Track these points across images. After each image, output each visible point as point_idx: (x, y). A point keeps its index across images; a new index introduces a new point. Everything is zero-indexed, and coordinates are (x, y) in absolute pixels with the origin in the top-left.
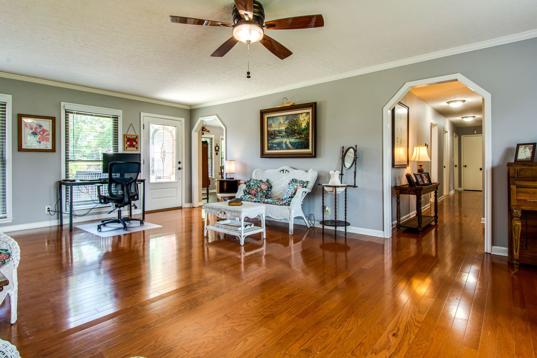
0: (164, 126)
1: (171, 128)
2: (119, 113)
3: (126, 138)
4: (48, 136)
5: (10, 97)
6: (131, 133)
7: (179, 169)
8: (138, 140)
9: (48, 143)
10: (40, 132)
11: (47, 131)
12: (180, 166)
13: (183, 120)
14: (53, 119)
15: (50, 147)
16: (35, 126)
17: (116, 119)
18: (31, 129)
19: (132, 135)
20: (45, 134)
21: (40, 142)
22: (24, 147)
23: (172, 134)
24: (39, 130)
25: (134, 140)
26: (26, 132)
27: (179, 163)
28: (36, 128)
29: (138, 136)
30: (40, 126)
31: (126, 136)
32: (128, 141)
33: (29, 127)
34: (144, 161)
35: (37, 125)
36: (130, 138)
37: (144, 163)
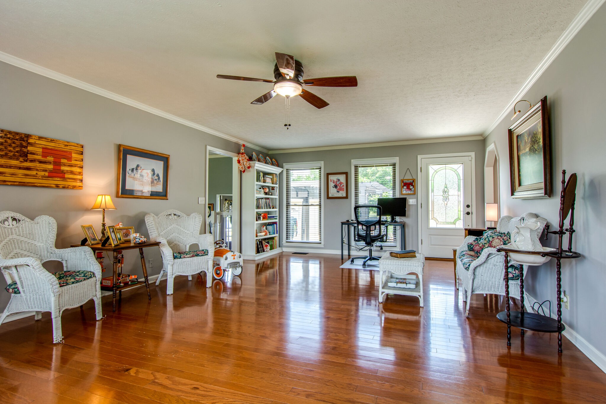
0: (446, 165)
1: (455, 166)
2: (396, 160)
3: (403, 182)
4: (343, 187)
5: (322, 162)
6: (408, 178)
7: (468, 213)
8: (415, 184)
9: (343, 192)
10: (339, 184)
11: (343, 183)
12: (469, 210)
13: (473, 154)
14: (346, 174)
15: (345, 195)
16: (336, 180)
17: (394, 165)
18: (334, 183)
19: (408, 180)
20: (341, 186)
21: (339, 192)
22: (330, 196)
23: (457, 173)
24: (338, 183)
25: (411, 184)
26: (331, 185)
27: (468, 206)
28: (336, 182)
29: (415, 179)
30: (339, 180)
31: (403, 181)
32: (404, 185)
33: (332, 181)
34: (421, 205)
35: (337, 179)
36: (407, 182)
37: (421, 206)
